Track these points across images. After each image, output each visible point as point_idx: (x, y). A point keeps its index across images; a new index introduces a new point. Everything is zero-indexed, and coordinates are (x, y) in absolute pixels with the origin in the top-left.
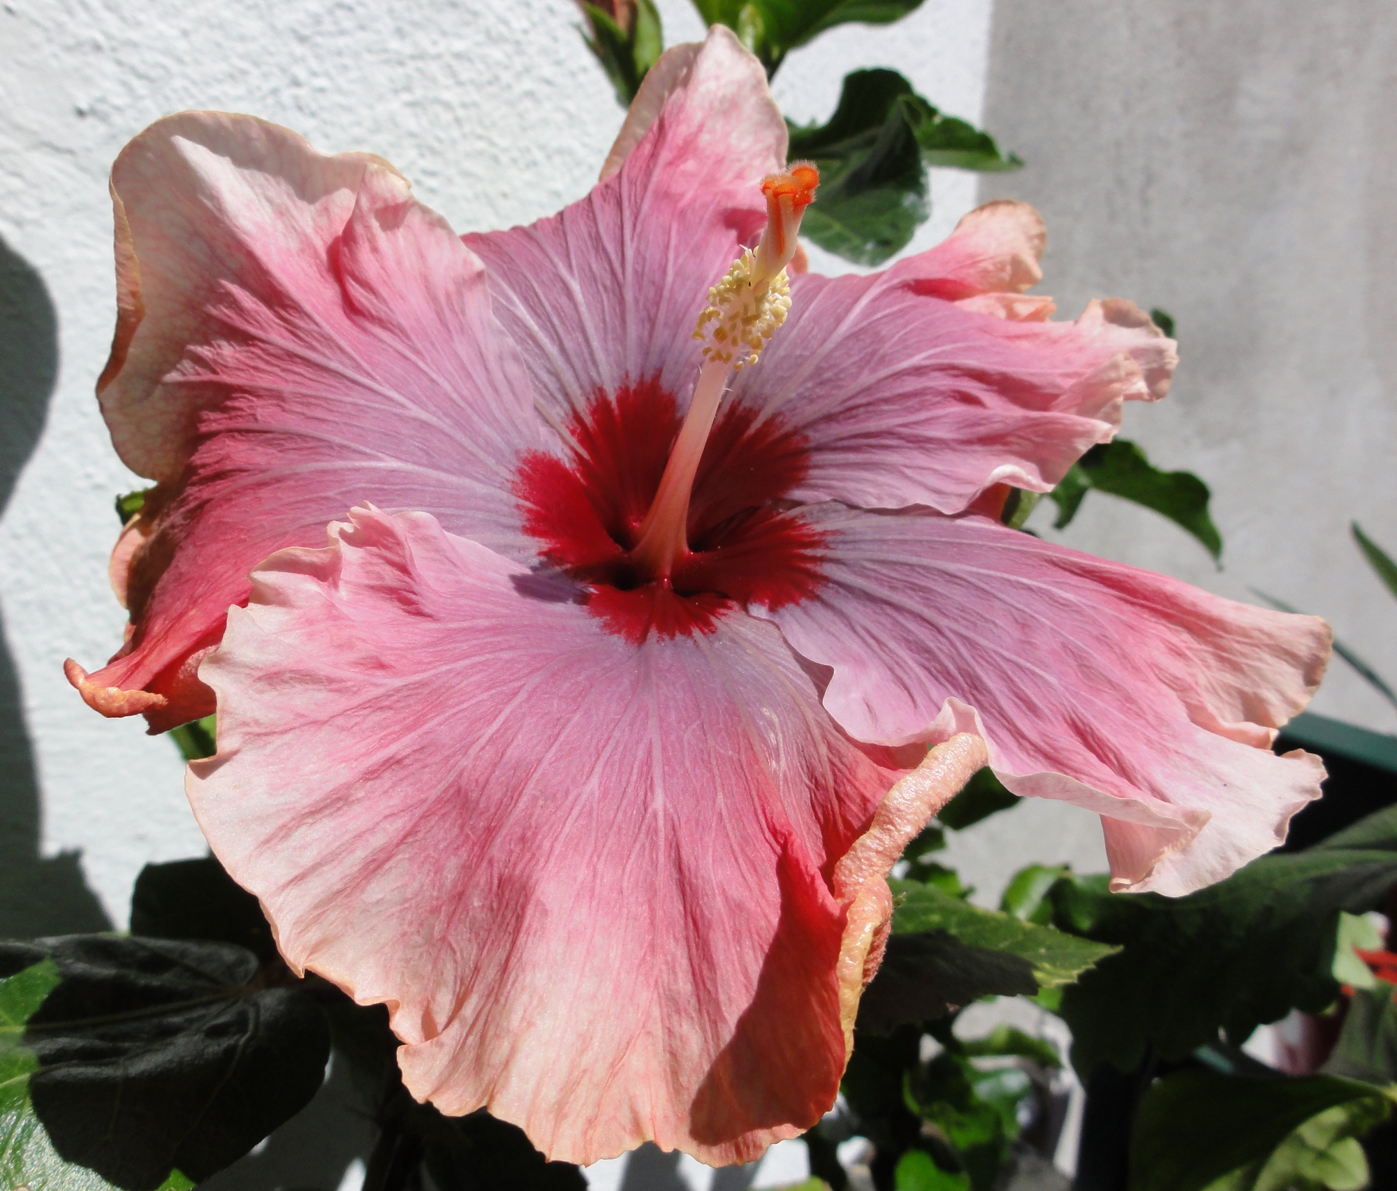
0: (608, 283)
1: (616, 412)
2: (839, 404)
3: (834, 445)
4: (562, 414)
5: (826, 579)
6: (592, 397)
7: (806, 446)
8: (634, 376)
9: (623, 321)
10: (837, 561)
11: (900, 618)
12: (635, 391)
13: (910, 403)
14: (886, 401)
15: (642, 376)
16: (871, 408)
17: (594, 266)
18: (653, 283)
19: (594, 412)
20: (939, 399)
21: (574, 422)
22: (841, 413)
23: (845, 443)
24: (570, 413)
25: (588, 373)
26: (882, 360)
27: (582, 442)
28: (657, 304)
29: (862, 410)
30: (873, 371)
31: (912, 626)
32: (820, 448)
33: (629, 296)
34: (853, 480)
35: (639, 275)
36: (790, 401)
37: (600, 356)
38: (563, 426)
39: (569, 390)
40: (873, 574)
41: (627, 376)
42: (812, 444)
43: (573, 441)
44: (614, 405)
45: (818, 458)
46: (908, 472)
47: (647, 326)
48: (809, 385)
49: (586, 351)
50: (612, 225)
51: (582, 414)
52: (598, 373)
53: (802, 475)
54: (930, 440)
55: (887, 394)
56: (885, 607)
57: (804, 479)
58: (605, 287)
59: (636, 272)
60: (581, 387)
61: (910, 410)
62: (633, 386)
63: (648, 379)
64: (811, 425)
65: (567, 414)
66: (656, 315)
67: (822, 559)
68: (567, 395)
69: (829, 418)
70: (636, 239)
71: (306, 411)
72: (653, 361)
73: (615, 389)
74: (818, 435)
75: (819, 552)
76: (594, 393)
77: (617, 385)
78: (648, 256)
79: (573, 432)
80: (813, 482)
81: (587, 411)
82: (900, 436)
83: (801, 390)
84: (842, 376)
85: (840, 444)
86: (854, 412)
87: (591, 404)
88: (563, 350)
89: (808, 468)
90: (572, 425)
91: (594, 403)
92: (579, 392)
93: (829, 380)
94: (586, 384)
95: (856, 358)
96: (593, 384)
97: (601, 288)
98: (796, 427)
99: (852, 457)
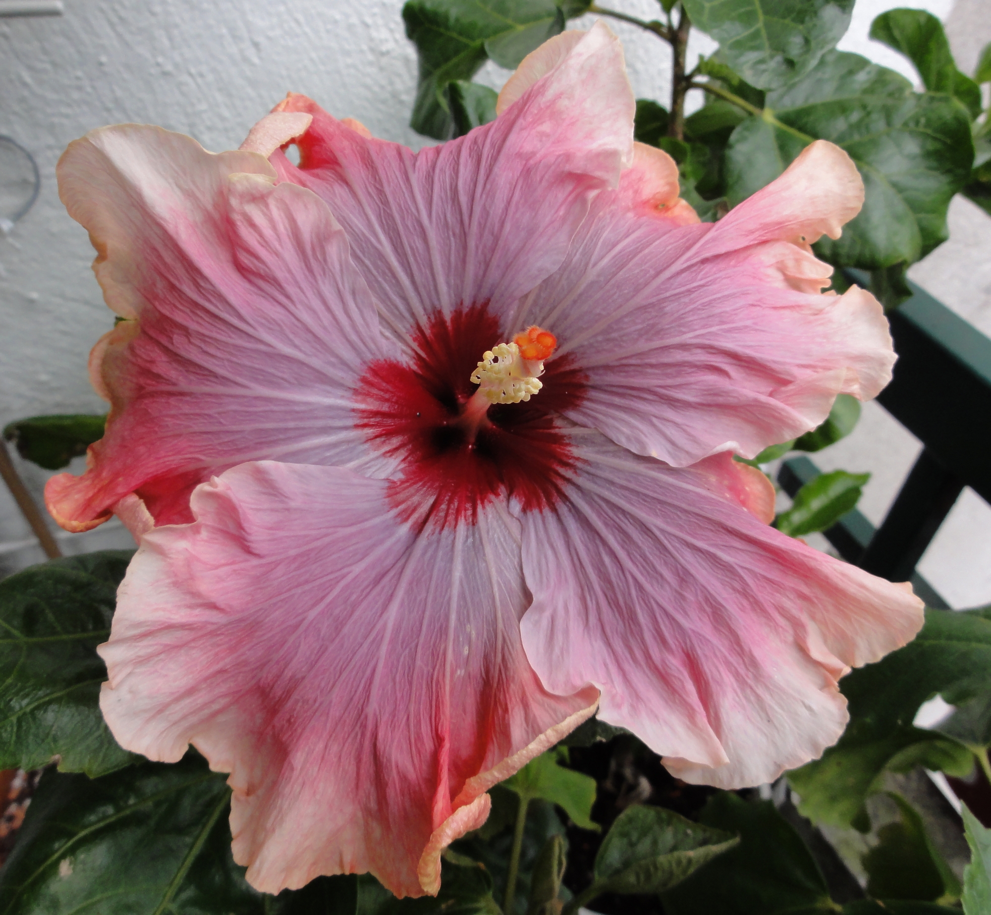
0: (457, 231)
1: (450, 328)
2: (617, 360)
3: (606, 388)
4: (408, 326)
5: (565, 498)
6: (432, 317)
7: (585, 382)
8: (467, 302)
9: (464, 261)
10: (578, 487)
11: (601, 549)
12: (467, 314)
13: (669, 371)
14: (652, 366)
15: (474, 303)
16: (639, 369)
17: (449, 215)
18: (492, 234)
19: (433, 326)
20: (693, 370)
21: (417, 332)
22: (617, 366)
23: (614, 389)
24: (415, 326)
25: (430, 300)
26: (658, 333)
27: (420, 346)
28: (493, 250)
29: (632, 368)
30: (649, 340)
31: (607, 560)
32: (595, 388)
33: (472, 243)
34: (614, 418)
35: (482, 227)
36: (582, 346)
37: (443, 288)
38: (408, 335)
39: (415, 311)
40: (597, 507)
41: (462, 303)
42: (590, 383)
43: (415, 345)
44: (449, 323)
45: (593, 394)
46: (654, 420)
47: (483, 267)
48: (600, 338)
49: (431, 283)
50: (469, 179)
51: (423, 328)
52: (439, 299)
53: (578, 402)
54: (678, 401)
55: (653, 361)
56: (597, 537)
57: (578, 406)
58: (454, 234)
59: (480, 224)
60: (425, 309)
61: (668, 376)
62: (465, 310)
63: (478, 306)
64: (593, 368)
65: (411, 326)
66: (491, 259)
67: (569, 481)
68: (413, 315)
69: (607, 368)
70: (484, 196)
71: (203, 345)
72: (485, 293)
73: (451, 312)
74: (597, 378)
75: (569, 474)
76: (434, 313)
77: (452, 309)
78: (491, 212)
79: (415, 340)
80: (584, 410)
81: (427, 326)
82: (655, 393)
83: (591, 341)
84: (624, 338)
85: (609, 389)
86: (626, 369)
87: (430, 322)
88: (413, 282)
89: (583, 399)
90: (416, 334)
91: (433, 321)
92: (422, 312)
93: (614, 340)
94: (429, 308)
95: (639, 327)
96: (434, 308)
97: (451, 233)
98: (581, 367)
99: (617, 400)
